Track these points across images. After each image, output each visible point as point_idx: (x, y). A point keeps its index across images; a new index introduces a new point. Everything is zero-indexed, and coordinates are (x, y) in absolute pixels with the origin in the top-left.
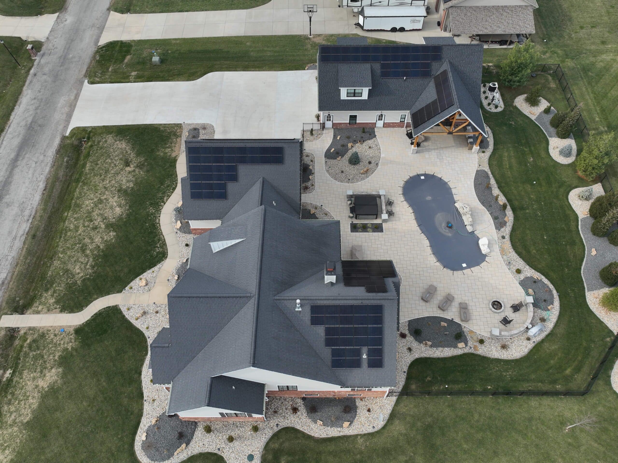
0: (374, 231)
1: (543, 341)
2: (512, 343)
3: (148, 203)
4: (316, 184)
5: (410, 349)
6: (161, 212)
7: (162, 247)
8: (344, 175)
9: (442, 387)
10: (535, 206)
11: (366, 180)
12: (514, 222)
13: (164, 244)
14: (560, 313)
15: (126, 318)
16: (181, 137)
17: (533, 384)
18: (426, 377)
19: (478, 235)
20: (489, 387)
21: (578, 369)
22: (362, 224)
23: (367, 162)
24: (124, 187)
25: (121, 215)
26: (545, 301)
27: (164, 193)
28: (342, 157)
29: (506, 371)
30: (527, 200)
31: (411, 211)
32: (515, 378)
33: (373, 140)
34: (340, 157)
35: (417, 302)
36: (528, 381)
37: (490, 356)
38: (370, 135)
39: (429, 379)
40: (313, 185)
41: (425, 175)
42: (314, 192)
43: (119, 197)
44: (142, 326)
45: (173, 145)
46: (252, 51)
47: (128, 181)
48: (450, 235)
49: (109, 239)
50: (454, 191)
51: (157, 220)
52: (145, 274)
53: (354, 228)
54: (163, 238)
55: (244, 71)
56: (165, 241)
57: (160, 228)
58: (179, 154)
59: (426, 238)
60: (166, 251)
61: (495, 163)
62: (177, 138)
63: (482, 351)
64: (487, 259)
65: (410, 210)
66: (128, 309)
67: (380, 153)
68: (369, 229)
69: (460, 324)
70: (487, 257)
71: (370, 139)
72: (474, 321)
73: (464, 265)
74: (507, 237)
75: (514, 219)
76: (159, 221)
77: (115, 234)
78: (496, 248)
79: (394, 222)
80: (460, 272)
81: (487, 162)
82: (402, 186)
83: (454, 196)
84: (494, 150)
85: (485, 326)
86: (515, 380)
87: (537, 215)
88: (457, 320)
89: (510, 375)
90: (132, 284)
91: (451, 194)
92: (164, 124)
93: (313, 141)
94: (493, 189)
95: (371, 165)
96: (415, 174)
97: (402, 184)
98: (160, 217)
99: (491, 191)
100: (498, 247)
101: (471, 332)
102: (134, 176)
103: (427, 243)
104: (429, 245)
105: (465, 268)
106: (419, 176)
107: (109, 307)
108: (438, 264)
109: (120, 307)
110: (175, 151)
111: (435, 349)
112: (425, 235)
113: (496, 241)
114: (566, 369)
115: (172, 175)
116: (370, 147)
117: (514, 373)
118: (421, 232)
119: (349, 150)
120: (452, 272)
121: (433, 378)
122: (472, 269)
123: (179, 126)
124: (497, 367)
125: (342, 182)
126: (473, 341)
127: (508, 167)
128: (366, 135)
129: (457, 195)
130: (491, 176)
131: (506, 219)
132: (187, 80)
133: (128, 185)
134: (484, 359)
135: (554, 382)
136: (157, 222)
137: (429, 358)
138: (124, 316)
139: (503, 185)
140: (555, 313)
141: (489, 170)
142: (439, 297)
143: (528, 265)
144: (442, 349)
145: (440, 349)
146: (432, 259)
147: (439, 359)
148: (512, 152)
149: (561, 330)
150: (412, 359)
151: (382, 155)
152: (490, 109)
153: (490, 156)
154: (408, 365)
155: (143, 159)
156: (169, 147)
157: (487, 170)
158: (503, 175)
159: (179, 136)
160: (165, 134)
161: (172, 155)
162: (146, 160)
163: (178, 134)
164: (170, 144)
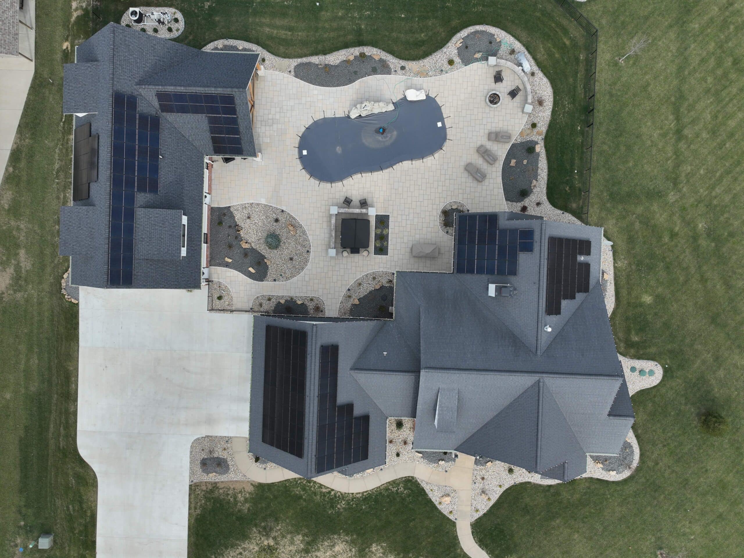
0: (388, 227)
1: (535, 58)
2: (536, 93)
3: (330, 512)
4: (310, 295)
5: (538, 204)
6: (345, 493)
7: (398, 485)
8: (295, 257)
9: (577, 177)
10: (356, 15)
11: (306, 228)
12: (379, 49)
13: (394, 483)
14: (502, 29)
15: (487, 511)
16: (216, 483)
17: (579, 82)
18: (566, 190)
19: (398, 99)
20: (579, 128)
21: (565, 31)
22: (375, 241)
23: (275, 224)
24: (302, 546)
25: (347, 542)
26: (491, 43)
27: (315, 494)
28: (266, 258)
29: (564, 106)
30: (345, 22)
31: (359, 175)
32: (572, 99)
33: (235, 213)
34: (265, 260)
35: (484, 188)
36: (575, 87)
37: (548, 120)
38: (224, 215)
39: (567, 188)
40: (312, 300)
41: (300, 148)
42: (324, 298)
43: (319, 550)
44: (498, 492)
45: (230, 492)
46: (26, 388)
47: (292, 543)
48: (395, 133)
49: (381, 551)
50: (329, 115)
51: (358, 496)
52: (433, 500)
53: (382, 250)
54: (385, 485)
55: (76, 400)
56: (389, 482)
57: (370, 491)
58: (248, 481)
59: (400, 163)
60: (404, 479)
61: (282, 49)
62: (217, 488)
63: (543, 127)
64: (432, 95)
65: (357, 177)
66: (477, 511)
67: (258, 204)
68: (384, 232)
69: (512, 144)
70: (430, 95)
71: (232, 216)
72: (510, 128)
73: (439, 124)
74: (403, 63)
75: (376, 47)
76: (359, 493)
77: (374, 545)
78: (418, 80)
79: (375, 200)
80: (448, 131)
81: (282, 59)
82: (318, 182)
83: (337, 116)
84: (258, 43)
85: (516, 117)
86: (573, 100)
87: (369, 17)
88: (508, 146)
89: (568, 104)
90: (446, 512)
91: (334, 120)
92: (190, 508)
93: (232, 297)
94: (327, 62)
95: (280, 219)
96: (298, 161)
97: (314, 182)
98: (353, 494)
99: (332, 66)
100: (416, 78)
101: (521, 134)
102: (283, 537)
103: (406, 164)
104: (410, 162)
105: (443, 124)
106: (301, 157)
107: (473, 533)
108: (437, 155)
109: (473, 520)
110: (244, 488)
111: (539, 177)
112: (395, 164)
113: (407, 79)
114: (565, 44)
115: (286, 486)
116: (249, 218)
117: (567, 98)
118: (391, 168)
119: (252, 248)
120: (447, 140)
121: (568, 184)
122: (445, 116)
123: (193, 488)
124: (559, 115)
125: (307, 261)
126: (532, 134)
127: (290, 33)
128: (226, 221)
129: (336, 113)
130: (305, 60)
131: (377, 58)
132: (96, 486)
133: (299, 542)
134: (552, 126)
135: (577, 59)
136: (361, 495)
137: (548, 184)
138: (484, 514)
139: (320, 47)
140: (503, 35)
141: (296, 60)
142: (479, 162)
143: (442, 48)
144: (539, 170)
145: (539, 171)
146: (429, 161)
147: (549, 175)
148: (263, 20)
149: (524, 35)
150: (548, 203)
151: (263, 201)
152: (178, 30)
153: (269, 52)
154: (553, 208)
155: (254, 529)
156: (235, 497)
157: (294, 62)
158: (304, 43)
159: (215, 486)
160: (209, 506)
161: (249, 491)
162: (256, 525)
163: (210, 487)
164: (229, 497)
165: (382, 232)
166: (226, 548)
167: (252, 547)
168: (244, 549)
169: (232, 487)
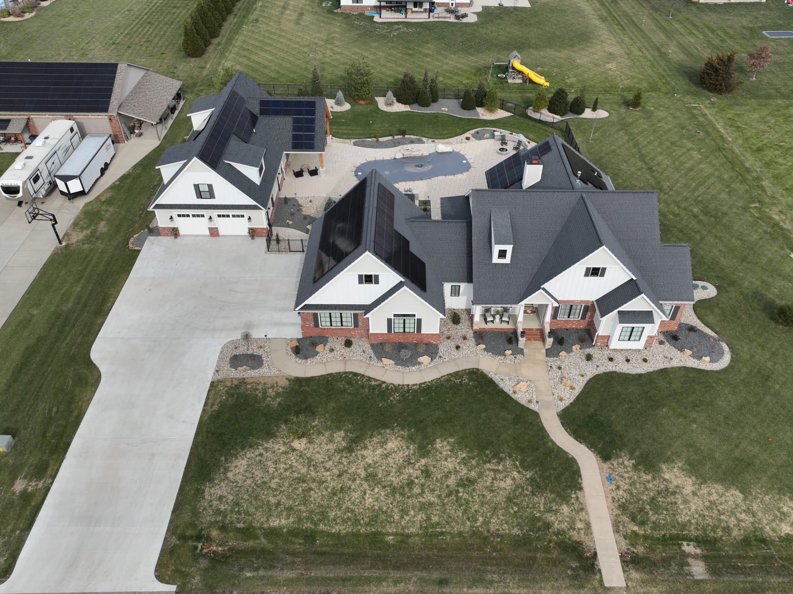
3: (381, 405)
6: (399, 385)
7: (461, 376)
12: (417, 136)
13: (457, 374)
15: (574, 401)
19: (431, 152)
24: (344, 444)
25: (403, 437)
27: (363, 387)
30: (390, 128)
31: (403, 183)
33: (299, 200)
38: (291, 200)
41: (356, 172)
43: (366, 448)
44: (581, 381)
45: (260, 387)
48: (429, 167)
49: (448, 447)
50: (379, 159)
51: (414, 387)
52: (506, 389)
54: (446, 377)
55: (107, 314)
56: (450, 374)
57: (429, 382)
58: (283, 376)
59: (436, 177)
60: (467, 371)
61: (346, 136)
62: (245, 383)
64: (456, 150)
66: (561, 400)
67: (319, 196)
68: (426, 208)
71: (296, 202)
73: (464, 162)
74: (433, 140)
75: (413, 135)
76: (416, 385)
77: (438, 441)
79: (419, 194)
80: (472, 164)
81: (345, 140)
83: (384, 159)
90: (523, 402)
92: (206, 404)
94: (378, 140)
96: (354, 177)
98: (408, 385)
99: (381, 142)
100: (443, 145)
104: (444, 177)
105: (467, 161)
106: (357, 175)
107: (562, 424)
108: (465, 174)
109: (559, 410)
110: (277, 383)
112: (432, 178)
113: (437, 145)
115: (328, 381)
116: (310, 202)
118: (428, 180)
119: (311, 216)
120: (471, 168)
122: (468, 158)
123: (215, 385)
127: (351, 131)
128: (292, 204)
130: (361, 140)
131: (415, 139)
136: (418, 387)
138: (571, 404)
139: (373, 136)
141: (355, 140)
143: (460, 135)
146: (459, 176)
151: (324, 195)
153: (337, 137)
155: (283, 427)
156: (265, 393)
159: (243, 381)
160: (231, 401)
164: (257, 392)
166: (243, 448)
167: (277, 447)
168: (266, 449)
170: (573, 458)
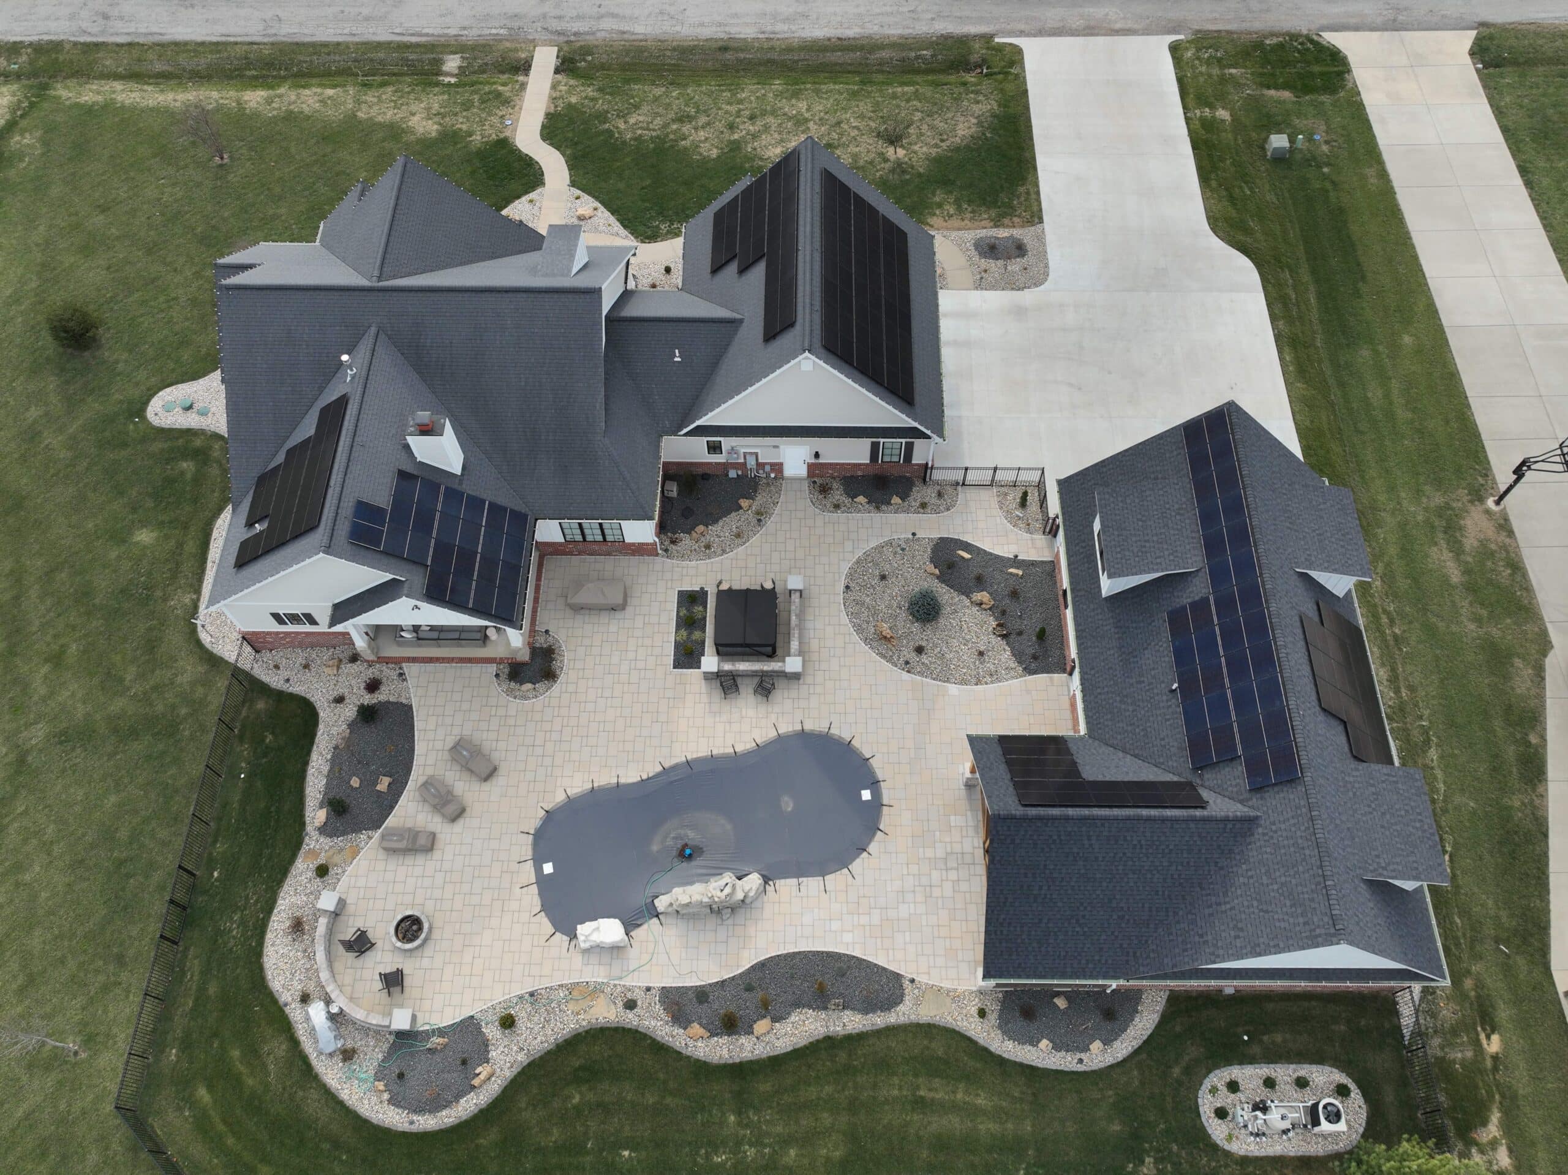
0: (677, 645)
1: (295, 1042)
2: (305, 951)
4: (840, 516)
5: (340, 700)
7: (668, 232)
8: (875, 581)
9: (243, 765)
10: (751, 1152)
11: (856, 637)
12: (689, 1057)
14: (366, 1122)
15: (511, 202)
16: (996, 226)
17: (194, 987)
18: (273, 733)
19: (645, 926)
20: (216, 874)
21: (202, 1125)
22: (705, 618)
23: (924, 644)
24: (839, 151)
26: (401, 1076)
28: (938, 578)
29: (243, 923)
30: (779, 1129)
31: (739, 748)
32: (220, 941)
33: (1013, 664)
34: (937, 572)
35: (456, 731)
36: (205, 972)
37: (286, 887)
38: (1035, 657)
39: (269, 738)
40: (837, 507)
41: (877, 804)
45: (968, 215)
47: (855, 157)
48: (655, 848)
49: (702, 150)
50: (812, 884)
52: (607, 214)
53: (691, 600)
58: (938, 230)
59: (645, 777)
60: (659, 239)
61: (939, 1048)
62: (992, 220)
63: (302, 868)
64: (561, 939)
65: (744, 745)
66: (531, 202)
67: (963, 682)
68: (684, 633)
69: (379, 827)
70: (566, 938)
71: (1018, 655)
72: (381, 866)
73: (548, 868)
74: (631, 1019)
75: (698, 1061)
77: (714, 156)
78: (595, 973)
79: (705, 698)
80: (528, 852)
81: (939, 1020)
82: (832, 731)
83: (793, 881)
84: (1001, 1062)
85: (362, 891)
86: (216, 941)
87: (715, 1146)
88: (391, 821)
89: (230, 931)
90: (587, 198)
91: (800, 870)
92: (1038, 193)
94: (823, 1015)
95: (914, 654)
96: (880, 775)
97: (841, 731)
99: (810, 1007)
100: (600, 980)
101: (355, 853)
102: (871, 163)
103: (631, 776)
104: (622, 781)
105: (539, 870)
106: (874, 784)
107: (542, 175)
108: (560, 797)
109: (540, 190)
110: (946, 221)
111: (329, 757)
112: (657, 776)
113: (621, 978)
114: (210, 1088)
116: (981, 654)
117: (232, 942)
118: (666, 766)
119: (967, 596)
120: (532, 832)
121: (267, 747)
122: (534, 889)
123: (1036, 217)
124: (257, 901)
125: (851, 575)
126: (330, 853)
127: (922, 1093)
128: (1029, 644)
129: (795, 889)
130: (879, 1020)
131: (696, 1029)
132: (1208, 218)
133: (844, 156)
134: (280, 873)
135: (186, 1045)
137: (312, 743)
138: (518, 197)
139: (842, 1057)
140: (366, 1102)
141: (902, 1020)
142: (463, 787)
143: (529, 1065)
144: (325, 772)
145: (326, 769)
146: (577, 785)
147: (306, 763)
148: (993, 1127)
149: (312, 1105)
150: (318, 705)
151: (953, 689)
152: (1214, 1090)
153: (969, 1039)
154: (308, 696)
155: (921, 170)
156: (959, 209)
157: (903, 1014)
158: (883, 1065)
159: (997, 223)
160: (1003, 197)
161: (935, 218)
162: (920, 175)
163: (1006, 221)
164: (970, 209)
165: (690, 634)
166: (967, 147)
167: (925, 149)
168: (936, 146)
169: (966, 222)
170: (544, 140)
